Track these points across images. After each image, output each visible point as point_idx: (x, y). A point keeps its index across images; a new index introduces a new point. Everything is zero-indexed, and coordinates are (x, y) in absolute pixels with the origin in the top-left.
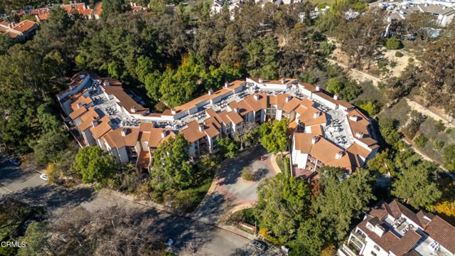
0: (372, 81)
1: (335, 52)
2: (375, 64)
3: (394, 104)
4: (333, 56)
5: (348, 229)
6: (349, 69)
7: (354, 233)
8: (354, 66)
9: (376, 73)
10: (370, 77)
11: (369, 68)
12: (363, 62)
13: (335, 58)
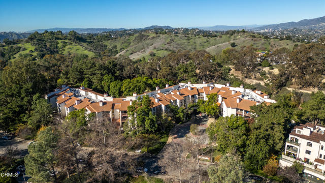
0: (260, 83)
1: (231, 72)
2: (258, 75)
3: (278, 91)
4: (230, 74)
5: (283, 138)
6: (243, 79)
7: (288, 142)
8: (246, 77)
9: (262, 80)
10: (258, 82)
11: (255, 77)
12: (251, 74)
13: (232, 75)
